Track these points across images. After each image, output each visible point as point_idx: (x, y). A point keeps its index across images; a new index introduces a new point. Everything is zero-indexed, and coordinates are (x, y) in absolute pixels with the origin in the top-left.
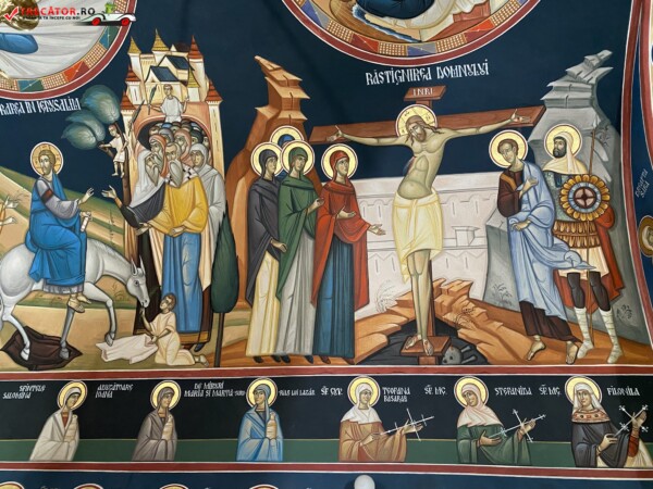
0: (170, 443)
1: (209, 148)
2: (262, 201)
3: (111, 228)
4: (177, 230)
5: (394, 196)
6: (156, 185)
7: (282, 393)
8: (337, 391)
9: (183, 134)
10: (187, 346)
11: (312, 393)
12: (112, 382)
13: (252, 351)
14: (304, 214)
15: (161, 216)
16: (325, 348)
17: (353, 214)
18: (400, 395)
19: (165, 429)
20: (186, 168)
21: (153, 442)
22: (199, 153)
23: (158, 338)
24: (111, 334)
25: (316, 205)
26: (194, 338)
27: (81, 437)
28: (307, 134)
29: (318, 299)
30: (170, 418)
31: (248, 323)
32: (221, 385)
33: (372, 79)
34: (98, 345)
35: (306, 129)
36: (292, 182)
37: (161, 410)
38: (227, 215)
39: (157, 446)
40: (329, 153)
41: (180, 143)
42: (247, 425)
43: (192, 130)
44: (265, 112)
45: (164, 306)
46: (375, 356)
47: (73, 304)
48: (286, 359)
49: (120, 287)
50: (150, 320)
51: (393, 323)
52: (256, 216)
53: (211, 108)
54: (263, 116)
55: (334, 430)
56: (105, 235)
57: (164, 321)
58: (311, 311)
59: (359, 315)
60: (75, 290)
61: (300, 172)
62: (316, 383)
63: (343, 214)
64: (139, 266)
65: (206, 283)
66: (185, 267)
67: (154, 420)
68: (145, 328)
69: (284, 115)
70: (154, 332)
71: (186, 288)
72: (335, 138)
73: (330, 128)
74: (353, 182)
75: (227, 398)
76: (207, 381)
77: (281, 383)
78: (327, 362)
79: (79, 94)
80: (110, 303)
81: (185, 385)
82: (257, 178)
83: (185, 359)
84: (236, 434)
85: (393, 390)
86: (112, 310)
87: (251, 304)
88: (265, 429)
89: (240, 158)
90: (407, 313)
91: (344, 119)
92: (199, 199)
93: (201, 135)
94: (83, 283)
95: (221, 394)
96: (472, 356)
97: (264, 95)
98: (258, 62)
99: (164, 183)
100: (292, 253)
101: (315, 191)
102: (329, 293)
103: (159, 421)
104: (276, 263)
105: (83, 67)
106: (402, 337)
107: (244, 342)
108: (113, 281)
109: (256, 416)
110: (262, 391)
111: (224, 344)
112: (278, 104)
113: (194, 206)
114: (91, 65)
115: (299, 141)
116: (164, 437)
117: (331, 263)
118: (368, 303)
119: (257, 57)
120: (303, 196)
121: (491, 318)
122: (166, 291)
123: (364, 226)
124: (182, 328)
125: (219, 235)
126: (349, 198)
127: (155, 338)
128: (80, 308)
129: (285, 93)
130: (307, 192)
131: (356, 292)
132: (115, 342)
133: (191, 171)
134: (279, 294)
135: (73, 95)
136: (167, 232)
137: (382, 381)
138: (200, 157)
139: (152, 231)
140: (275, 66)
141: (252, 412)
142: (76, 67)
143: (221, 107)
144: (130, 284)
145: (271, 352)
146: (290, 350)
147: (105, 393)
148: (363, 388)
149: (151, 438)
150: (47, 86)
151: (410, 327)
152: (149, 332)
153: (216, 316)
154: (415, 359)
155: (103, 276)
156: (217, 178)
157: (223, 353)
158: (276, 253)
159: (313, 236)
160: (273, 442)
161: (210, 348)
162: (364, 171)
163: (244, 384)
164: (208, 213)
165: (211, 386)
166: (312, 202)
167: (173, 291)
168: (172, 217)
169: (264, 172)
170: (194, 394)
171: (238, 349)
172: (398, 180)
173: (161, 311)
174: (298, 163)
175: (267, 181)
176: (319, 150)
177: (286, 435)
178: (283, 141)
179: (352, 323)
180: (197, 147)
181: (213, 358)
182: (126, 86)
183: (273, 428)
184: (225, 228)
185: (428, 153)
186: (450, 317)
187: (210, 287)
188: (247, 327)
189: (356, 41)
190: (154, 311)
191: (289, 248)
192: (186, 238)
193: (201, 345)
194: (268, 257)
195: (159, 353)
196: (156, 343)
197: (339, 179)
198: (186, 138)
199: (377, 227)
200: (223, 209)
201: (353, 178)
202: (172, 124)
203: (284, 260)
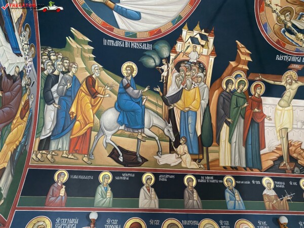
0: (198, 202)
1: (205, 76)
2: (224, 100)
3: (156, 105)
4: (187, 109)
5: (276, 105)
6: (179, 88)
7: (238, 182)
8: (258, 182)
9: (195, 68)
10: (195, 160)
11: (249, 183)
12: (165, 174)
13: (222, 164)
14: (240, 108)
15: (180, 102)
16: (250, 165)
17: (260, 111)
18: (281, 185)
19: (194, 196)
20: (194, 83)
21: (191, 201)
22: (201, 77)
23: (181, 156)
24: (160, 152)
25: (246, 105)
26: (197, 157)
27: (159, 198)
28: (247, 76)
29: (245, 144)
30: (195, 191)
31: (218, 152)
32: (212, 178)
33: (278, 58)
34: (155, 157)
35: (248, 73)
36: (237, 94)
37: (190, 187)
38: (208, 105)
39: (193, 202)
40: (254, 84)
41: (193, 71)
42: (227, 195)
43: (200, 66)
44: (233, 64)
45: (181, 142)
46: (269, 169)
47: (140, 137)
48: (236, 168)
49: (161, 132)
50: (177, 147)
51: (275, 156)
52: (221, 107)
53: (211, 59)
54: (231, 65)
55: (261, 198)
56: (154, 107)
57: (182, 148)
58: (243, 149)
59: (262, 152)
60: (140, 131)
61: (241, 91)
62: (250, 179)
63: (256, 110)
64: (169, 123)
65: (199, 133)
66: (189, 125)
67: (188, 192)
68: (174, 150)
69: (240, 66)
70: (178, 153)
71: (191, 134)
72: (258, 78)
73: (257, 74)
74: (262, 98)
75: (216, 183)
76: (206, 176)
77: (236, 178)
78: (252, 170)
79: (153, 43)
80: (157, 138)
81: (198, 177)
83: (194, 166)
85: (279, 183)
86: (158, 141)
87: (219, 144)
88: (235, 197)
89: (218, 81)
90: (279, 153)
91: (263, 72)
92: (197, 96)
93: (203, 69)
94: (144, 128)
95: (213, 181)
97: (234, 56)
98: (236, 43)
99: (183, 88)
100: (235, 124)
101: (246, 99)
102: (250, 142)
103: (190, 192)
104: (228, 128)
105: (159, 31)
106: (279, 162)
107: (218, 160)
108: (158, 128)
109: (229, 191)
110: (229, 181)
111: (210, 161)
112: (239, 61)
113: (194, 100)
114: (163, 31)
116: (195, 199)
117: (250, 130)
118: (265, 147)
119: (237, 41)
120: (241, 101)
122: (182, 135)
123: (264, 116)
124: (191, 152)
125: (204, 113)
126: (259, 104)
127: (180, 156)
128: (143, 139)
129: (243, 57)
130: (243, 99)
132: (162, 156)
133: (196, 84)
134: (230, 141)
135: (150, 43)
136: (182, 109)
137: (274, 179)
138: (200, 79)
139: (175, 108)
140: (243, 46)
141: (227, 189)
142: (156, 31)
143: (215, 59)
144: (166, 131)
145: (230, 165)
146: (237, 165)
147: (163, 179)
149: (189, 199)
150: (139, 37)
151: (281, 158)
152: (176, 152)
153: (205, 148)
154: (284, 171)
155: (153, 126)
156: (206, 89)
157: (210, 164)
158: (228, 123)
159: (244, 118)
160: (239, 202)
161: (204, 161)
162: (266, 94)
163: (222, 178)
164: (200, 103)
165: (208, 178)
166: (244, 104)
167: (185, 135)
168: (184, 103)
169: (226, 89)
170: (202, 181)
171: (216, 163)
172: (279, 99)
173: (180, 144)
174: (241, 87)
175: (227, 92)
176: (251, 82)
177: (244, 199)
178: (236, 77)
179: (260, 155)
180: (200, 74)
181: (206, 166)
182: (176, 43)
183: (238, 196)
184: (207, 110)
186: (295, 155)
187: (201, 135)
188: (218, 154)
189: (278, 42)
190: (177, 144)
191: (233, 122)
192: (190, 113)
193: (200, 160)
194: (225, 125)
195: (183, 162)
196: (180, 157)
197: (256, 95)
198: (197, 70)
199: (269, 117)
200: (207, 102)
201: (262, 96)
202: (192, 63)
203: (232, 126)
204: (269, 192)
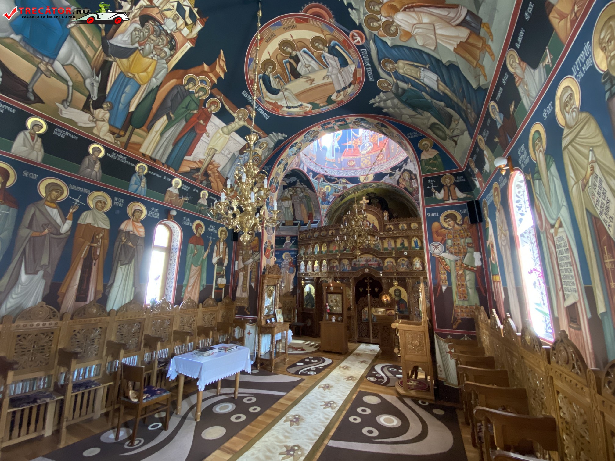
0: (98, 173)
1: (172, 56)
2: (177, 94)
3: (89, 42)
4: (130, 75)
5: (219, 128)
6: (132, 45)
7: (149, 172)
8: (169, 180)
9: (165, 39)
10: (113, 133)
11: (160, 176)
12: (66, 130)
13: (142, 150)
14: (189, 111)
15: (124, 61)
16: (170, 163)
17: (204, 124)
18: (186, 188)
19: (96, 166)
20: (154, 52)
21: (89, 170)
22: (166, 53)
23: (97, 120)
24: (67, 101)
25: (195, 112)
26: (117, 131)
29: (175, 144)
30: (98, 162)
31: (144, 138)
32: (125, 158)
33: (244, 93)
34: (57, 104)
35: (214, 86)
36: (193, 97)
37: (93, 157)
38: (158, 87)
39: (91, 173)
40: (213, 99)
41: (161, 40)
42: (134, 179)
43: (171, 41)
44: (206, 67)
45: (105, 106)
46: (184, 174)
47: (42, 67)
48: (155, 160)
49: (80, 79)
50: (95, 108)
51: (194, 166)
52: (170, 97)
53: (187, 44)
54: (204, 67)
55: (164, 191)
56: (84, 44)
57: (102, 113)
58: (170, 148)
59: (186, 158)
60: (47, 59)
61: (199, 97)
62: (163, 174)
63: (202, 122)
64: (97, 75)
65: (132, 109)
66: (124, 95)
67: (89, 160)
68: (90, 110)
69: (211, 75)
70: (95, 115)
71: (121, 105)
72: (219, 97)
73: (220, 93)
74: (212, 115)
75: (126, 165)
76: (119, 154)
77: (150, 168)
78: (169, 168)
80: (70, 83)
81: (107, 150)
82: (181, 84)
83: (110, 138)
84: (129, 180)
85: (185, 186)
86: (71, 88)
87: (149, 131)
88: (141, 183)
89: (181, 71)
90: (200, 165)
91: (227, 95)
92: (150, 69)
93: (174, 48)
94: (54, 59)
95: (125, 162)
96: (209, 185)
97: (211, 63)
98: (220, 53)
99: (137, 48)
100: (175, 122)
101: (198, 107)
102: (180, 145)
103: (92, 161)
104: (167, 122)
106: (194, 171)
107: (140, 145)
108: (77, 72)
109: (138, 176)
110: (142, 168)
111: (131, 141)
112: (213, 70)
113: (145, 71)
115: (208, 87)
116: (95, 169)
117: (186, 136)
118: (190, 155)
119: (222, 51)
120: (193, 105)
121: (219, 177)
122: (109, 99)
123: (204, 130)
124: (112, 123)
125: (149, 93)
126: (207, 119)
127: (95, 120)
128: (48, 73)
129: (218, 69)
130: (195, 105)
131: (189, 151)
132: (69, 108)
133: (156, 56)
134: (162, 134)
136: (123, 70)
137: (183, 182)
138: (164, 55)
139: (114, 64)
140: (224, 59)
141: (137, 174)
143: (191, 48)
144: (88, 81)
145: (150, 155)
146: (157, 158)
148: (177, 182)
149: (88, 167)
151: (198, 170)
152: (92, 114)
153: (131, 127)
154: (195, 179)
155: (70, 64)
156: (164, 70)
157: (129, 145)
158: (169, 118)
159: (186, 122)
160: (143, 188)
161: (124, 139)
162: (218, 115)
163: (136, 162)
164: (150, 80)
165: (120, 156)
166: (195, 110)
167: (113, 102)
168: (130, 66)
169: (186, 85)
170: (112, 156)
171: (136, 147)
172: (224, 125)
173: (102, 107)
174: (201, 93)
175: (185, 89)
176: (212, 96)
177: (148, 187)
178: (202, 81)
179: (182, 159)
180: (166, 50)
181: (124, 145)
183: (144, 184)
184: (154, 92)
185: (238, 124)
186: (210, 172)
187: (132, 112)
189: (251, 80)
190: (98, 105)
191: (175, 119)
192: (132, 82)
193: (119, 136)
194: (165, 117)
195: (96, 128)
196: (95, 122)
197: (209, 110)
198: (165, 42)
199: (209, 134)
200: (159, 84)
201: (214, 114)
202: (164, 30)
203: (171, 123)
204: (174, 190)
